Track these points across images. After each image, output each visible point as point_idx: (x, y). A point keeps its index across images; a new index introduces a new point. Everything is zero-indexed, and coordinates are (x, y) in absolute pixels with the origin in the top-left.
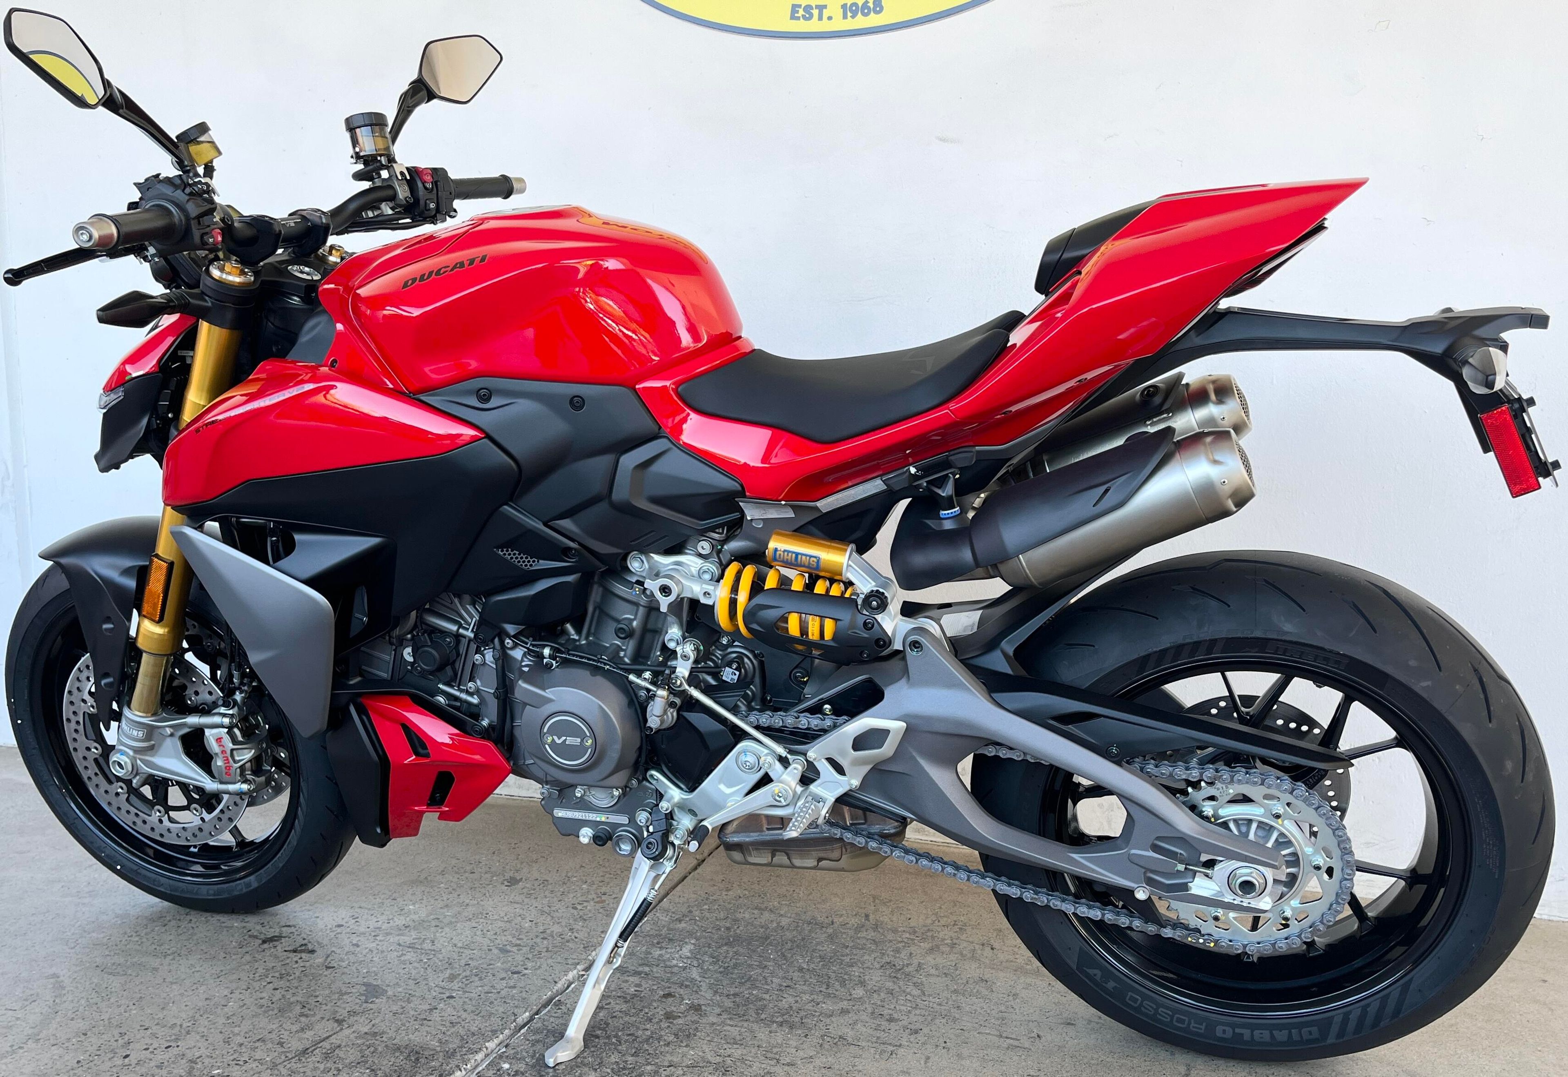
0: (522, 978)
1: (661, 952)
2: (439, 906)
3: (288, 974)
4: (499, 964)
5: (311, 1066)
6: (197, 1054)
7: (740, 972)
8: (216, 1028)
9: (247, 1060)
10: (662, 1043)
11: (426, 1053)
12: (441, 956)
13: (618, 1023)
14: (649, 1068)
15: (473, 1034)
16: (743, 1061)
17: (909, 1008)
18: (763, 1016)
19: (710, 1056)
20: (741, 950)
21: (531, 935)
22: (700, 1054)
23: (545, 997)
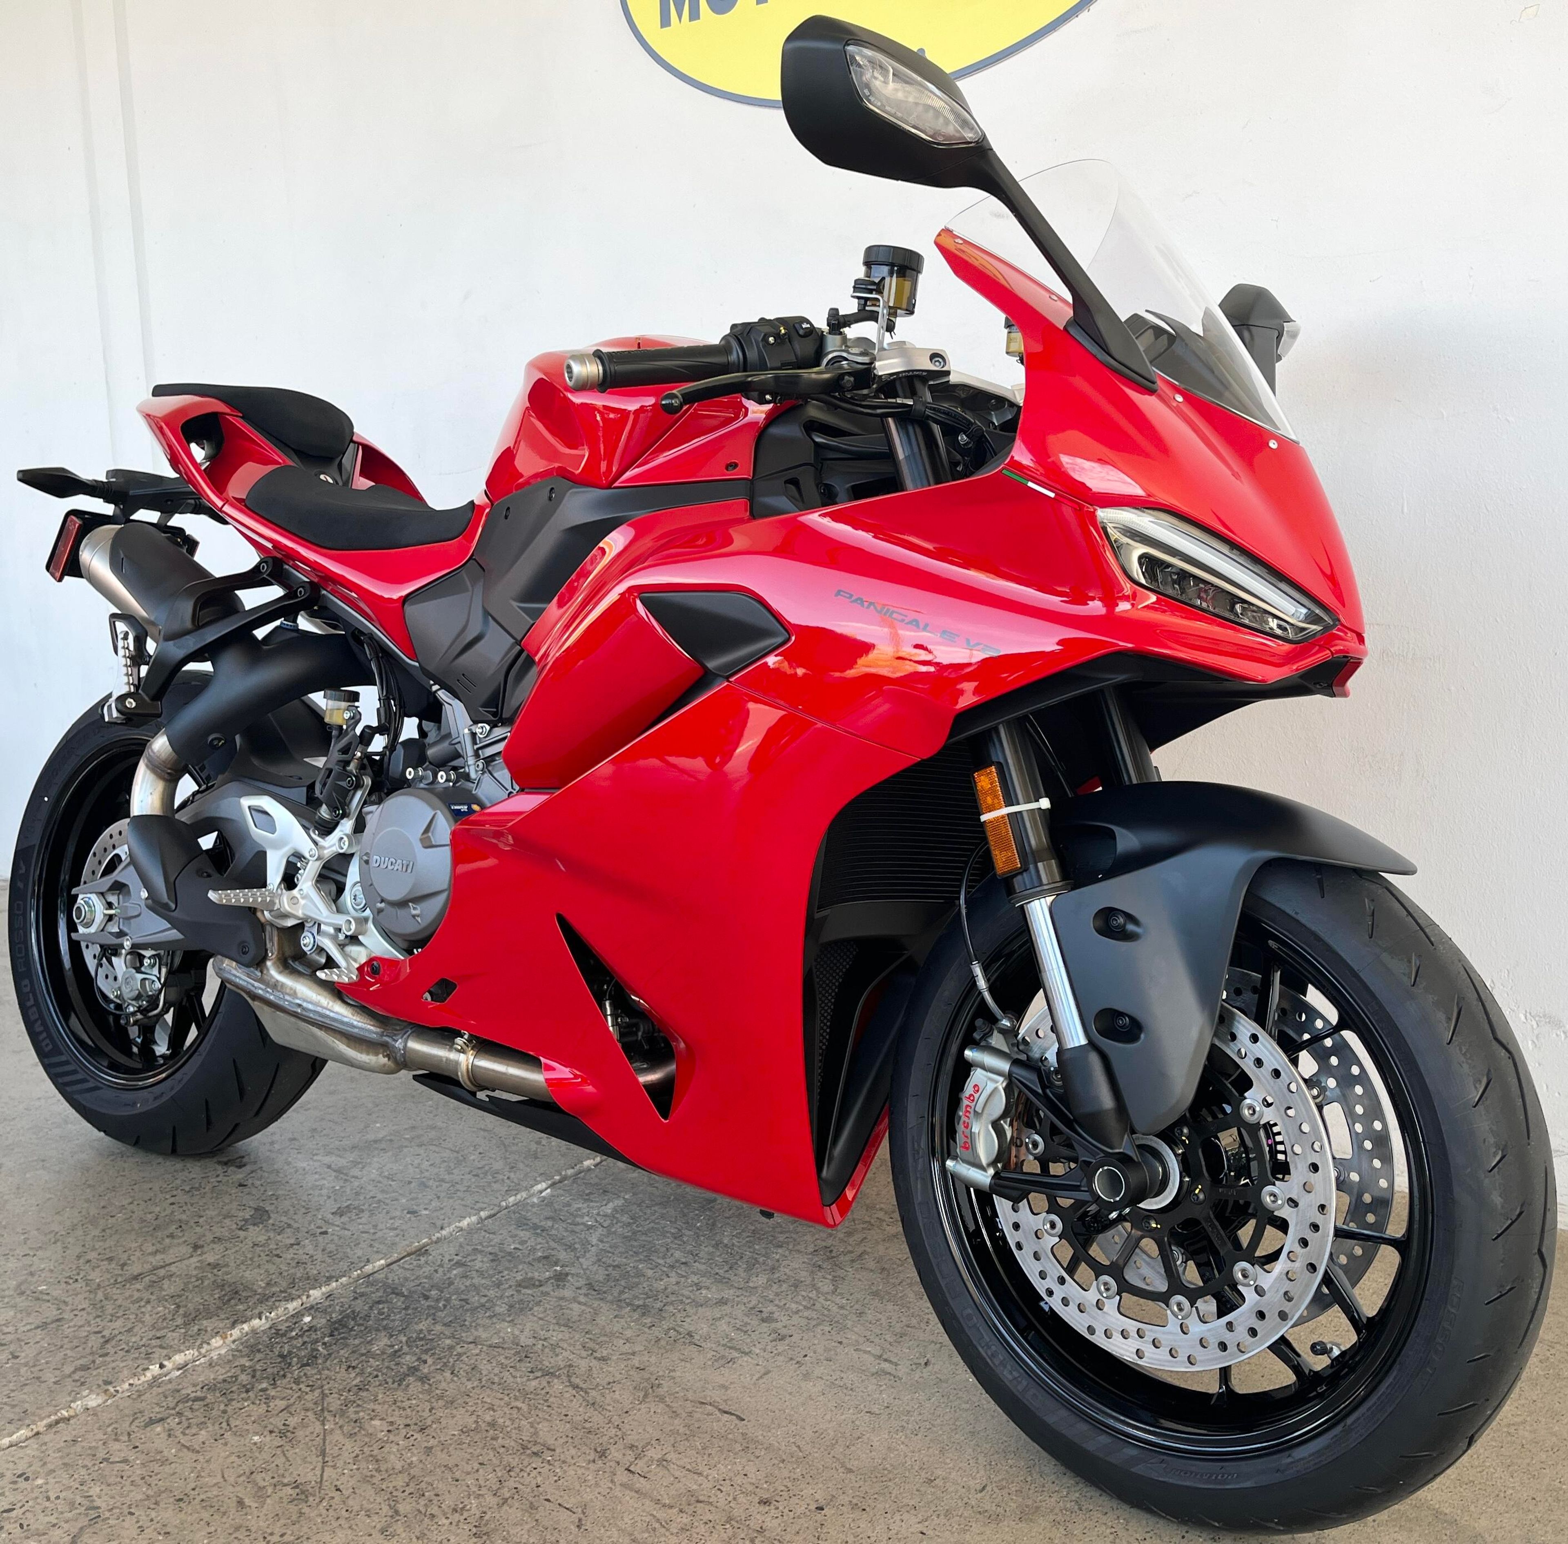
0: (413, 1219)
1: (580, 1205)
2: (406, 1127)
3: (198, 1189)
4: (404, 1201)
5: (127, 1294)
6: (43, 1266)
7: (648, 1239)
8: (84, 1241)
9: (79, 1278)
10: (487, 1314)
11: (244, 1294)
12: (356, 1183)
13: (460, 1284)
14: (448, 1342)
15: (308, 1278)
16: (553, 1347)
17: (801, 1308)
18: (623, 1297)
20: (672, 1212)
21: (468, 1170)
22: (517, 1332)
23: (417, 1244)
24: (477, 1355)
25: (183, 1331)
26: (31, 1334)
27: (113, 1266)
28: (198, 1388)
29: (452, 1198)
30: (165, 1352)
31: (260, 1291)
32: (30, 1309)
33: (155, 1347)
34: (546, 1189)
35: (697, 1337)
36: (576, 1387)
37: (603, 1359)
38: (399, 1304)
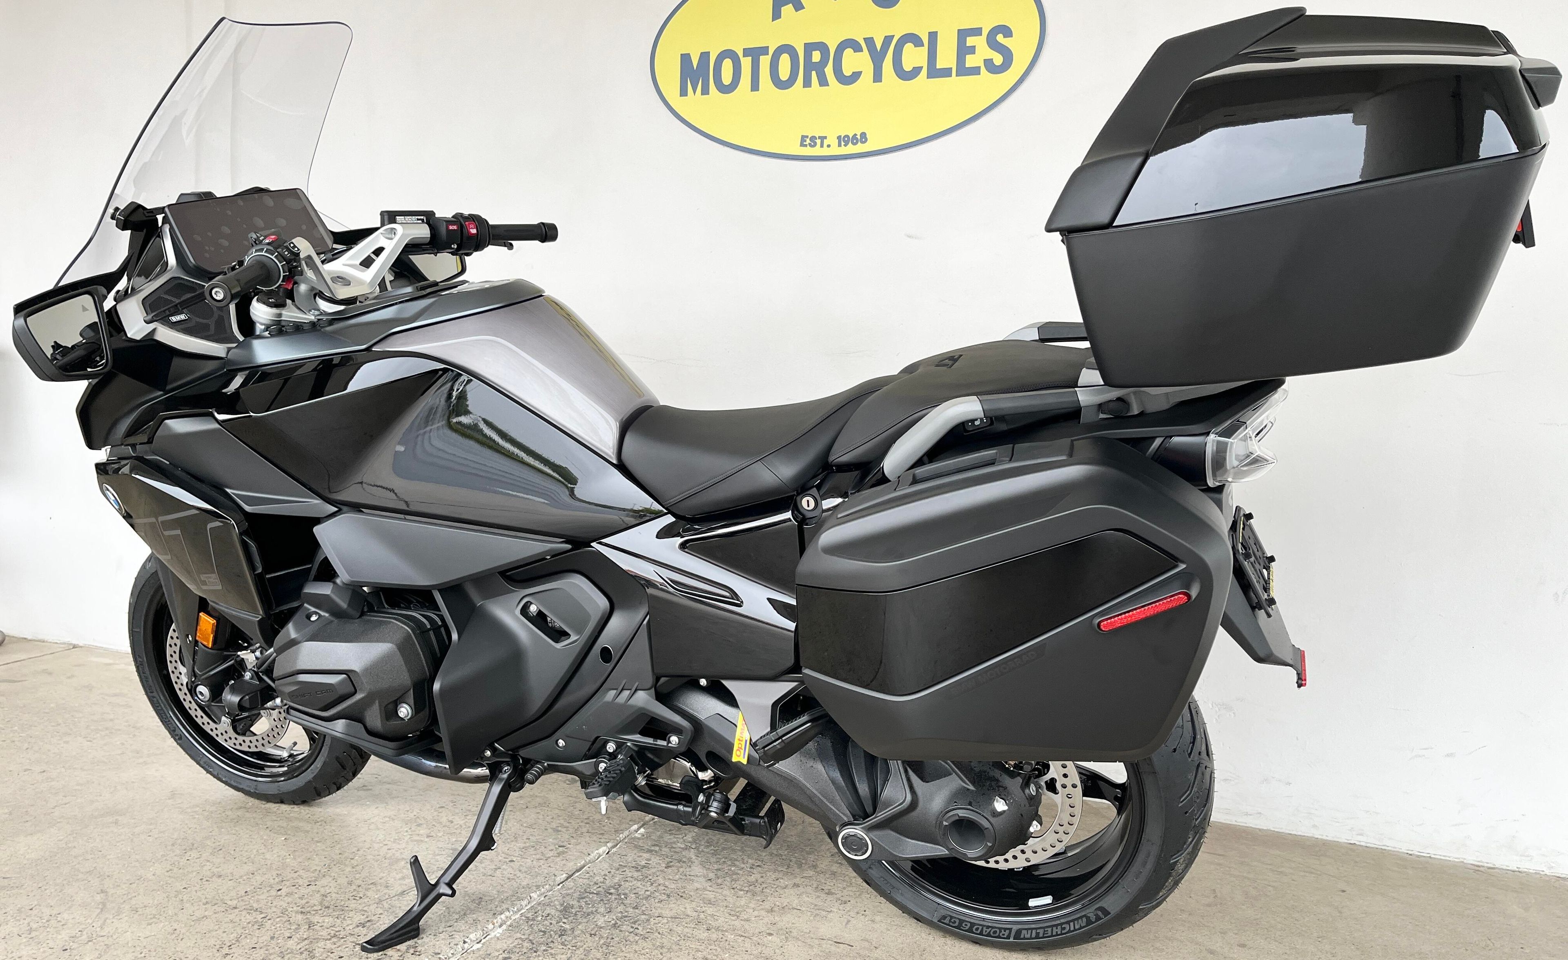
0: (566, 850)
3: (400, 839)
4: (551, 840)
6: (328, 891)
7: (726, 853)
8: (344, 874)
10: (656, 901)
14: (643, 917)
15: (523, 888)
16: (712, 916)
17: (845, 886)
18: (735, 886)
19: (689, 912)
22: (683, 909)
23: (579, 865)
24: (667, 923)
25: (463, 922)
26: (357, 930)
27: (379, 887)
28: (501, 952)
29: (581, 837)
30: (461, 934)
31: (496, 896)
32: (343, 916)
33: (451, 932)
34: (639, 829)
35: (794, 906)
36: (742, 936)
37: (747, 920)
38: (596, 898)
